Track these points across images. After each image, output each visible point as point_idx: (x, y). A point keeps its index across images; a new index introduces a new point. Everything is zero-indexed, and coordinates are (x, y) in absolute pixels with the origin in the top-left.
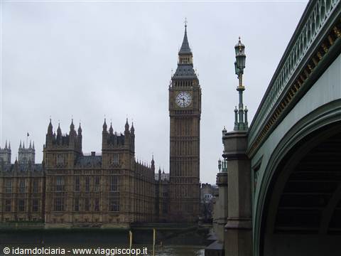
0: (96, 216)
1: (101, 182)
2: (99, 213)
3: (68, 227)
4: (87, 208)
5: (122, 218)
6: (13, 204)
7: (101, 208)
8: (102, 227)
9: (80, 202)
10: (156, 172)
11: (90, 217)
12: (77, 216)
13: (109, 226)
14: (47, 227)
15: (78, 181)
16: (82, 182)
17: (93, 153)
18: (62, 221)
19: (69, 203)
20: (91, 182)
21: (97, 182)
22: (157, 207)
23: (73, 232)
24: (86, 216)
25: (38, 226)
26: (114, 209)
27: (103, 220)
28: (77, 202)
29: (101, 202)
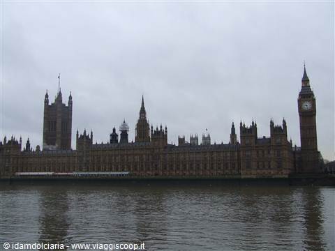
0: (269, 171)
1: (271, 152)
2: (271, 169)
3: (254, 177)
4: (264, 167)
5: (284, 171)
6: (222, 165)
7: (272, 167)
8: (273, 177)
9: (260, 163)
10: (293, 146)
11: (266, 172)
12: (259, 171)
13: (277, 176)
14: (243, 177)
15: (258, 152)
16: (260, 152)
17: (264, 137)
18: (251, 174)
19: (254, 164)
20: (266, 152)
21: (269, 153)
22: (295, 166)
23: (256, 180)
24: (263, 171)
25: (237, 177)
26: (279, 167)
27: (273, 173)
28: (258, 163)
29: (271, 163)
